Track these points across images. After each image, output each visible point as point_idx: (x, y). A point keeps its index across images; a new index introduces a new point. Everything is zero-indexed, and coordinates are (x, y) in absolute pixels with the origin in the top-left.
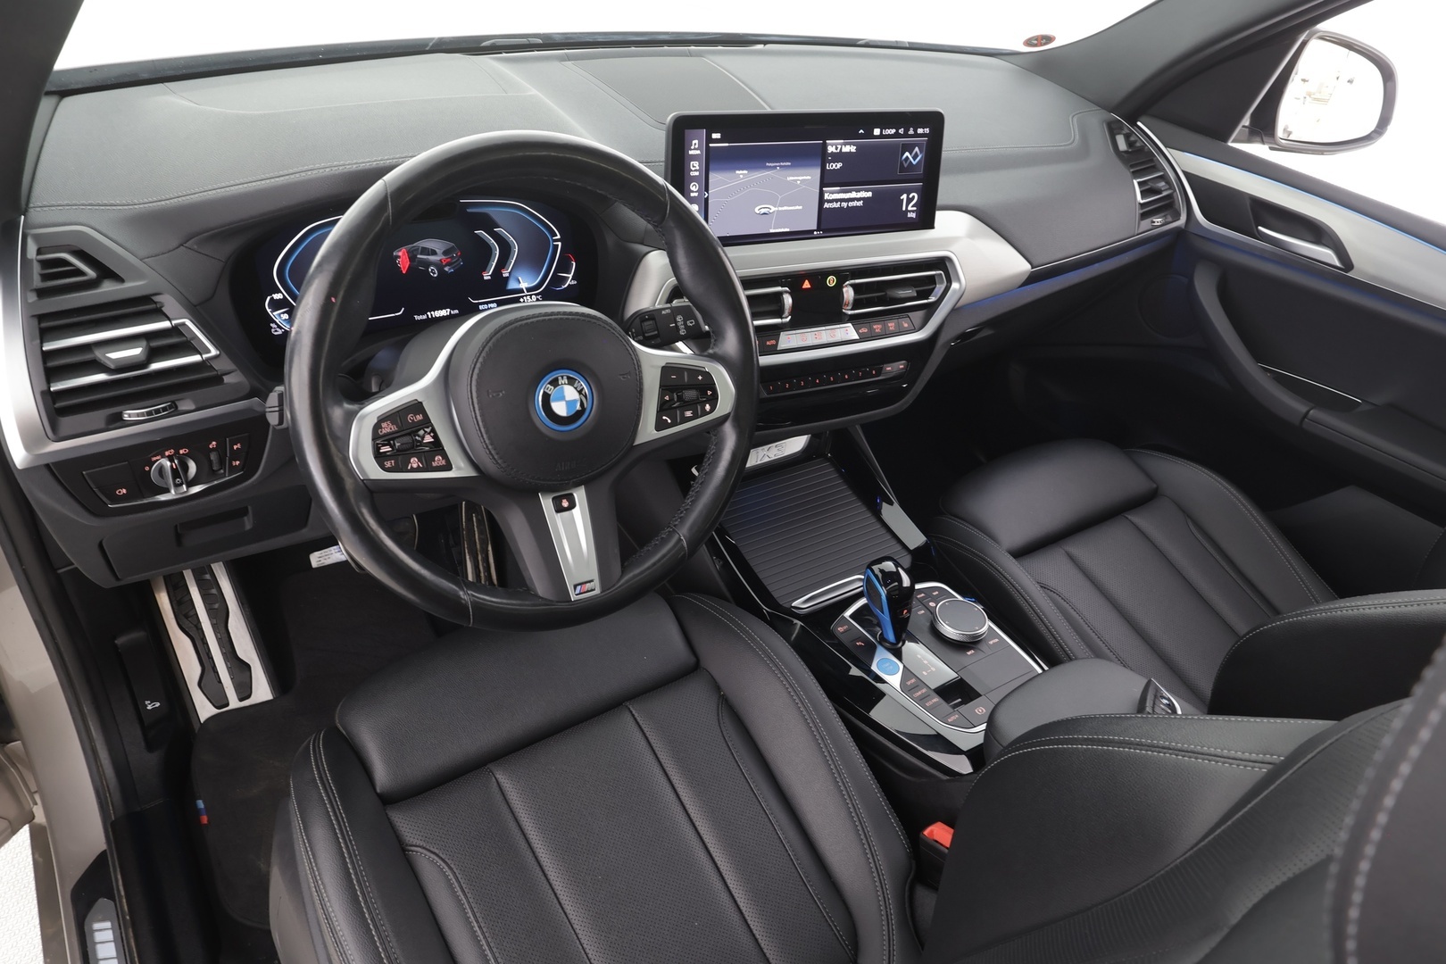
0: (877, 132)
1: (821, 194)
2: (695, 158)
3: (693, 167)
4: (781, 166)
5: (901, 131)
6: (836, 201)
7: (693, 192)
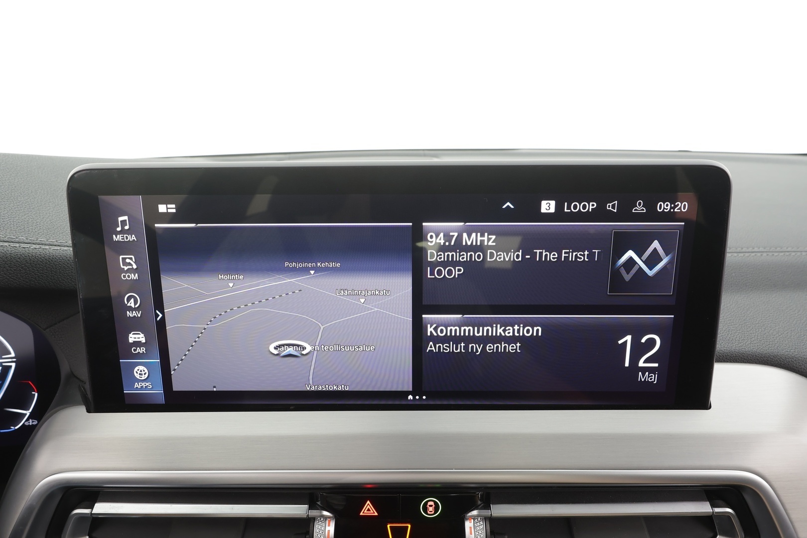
0: (548, 206)
1: (418, 327)
2: (124, 248)
3: (125, 264)
4: (317, 270)
5: (612, 207)
6: (457, 340)
7: (131, 309)
